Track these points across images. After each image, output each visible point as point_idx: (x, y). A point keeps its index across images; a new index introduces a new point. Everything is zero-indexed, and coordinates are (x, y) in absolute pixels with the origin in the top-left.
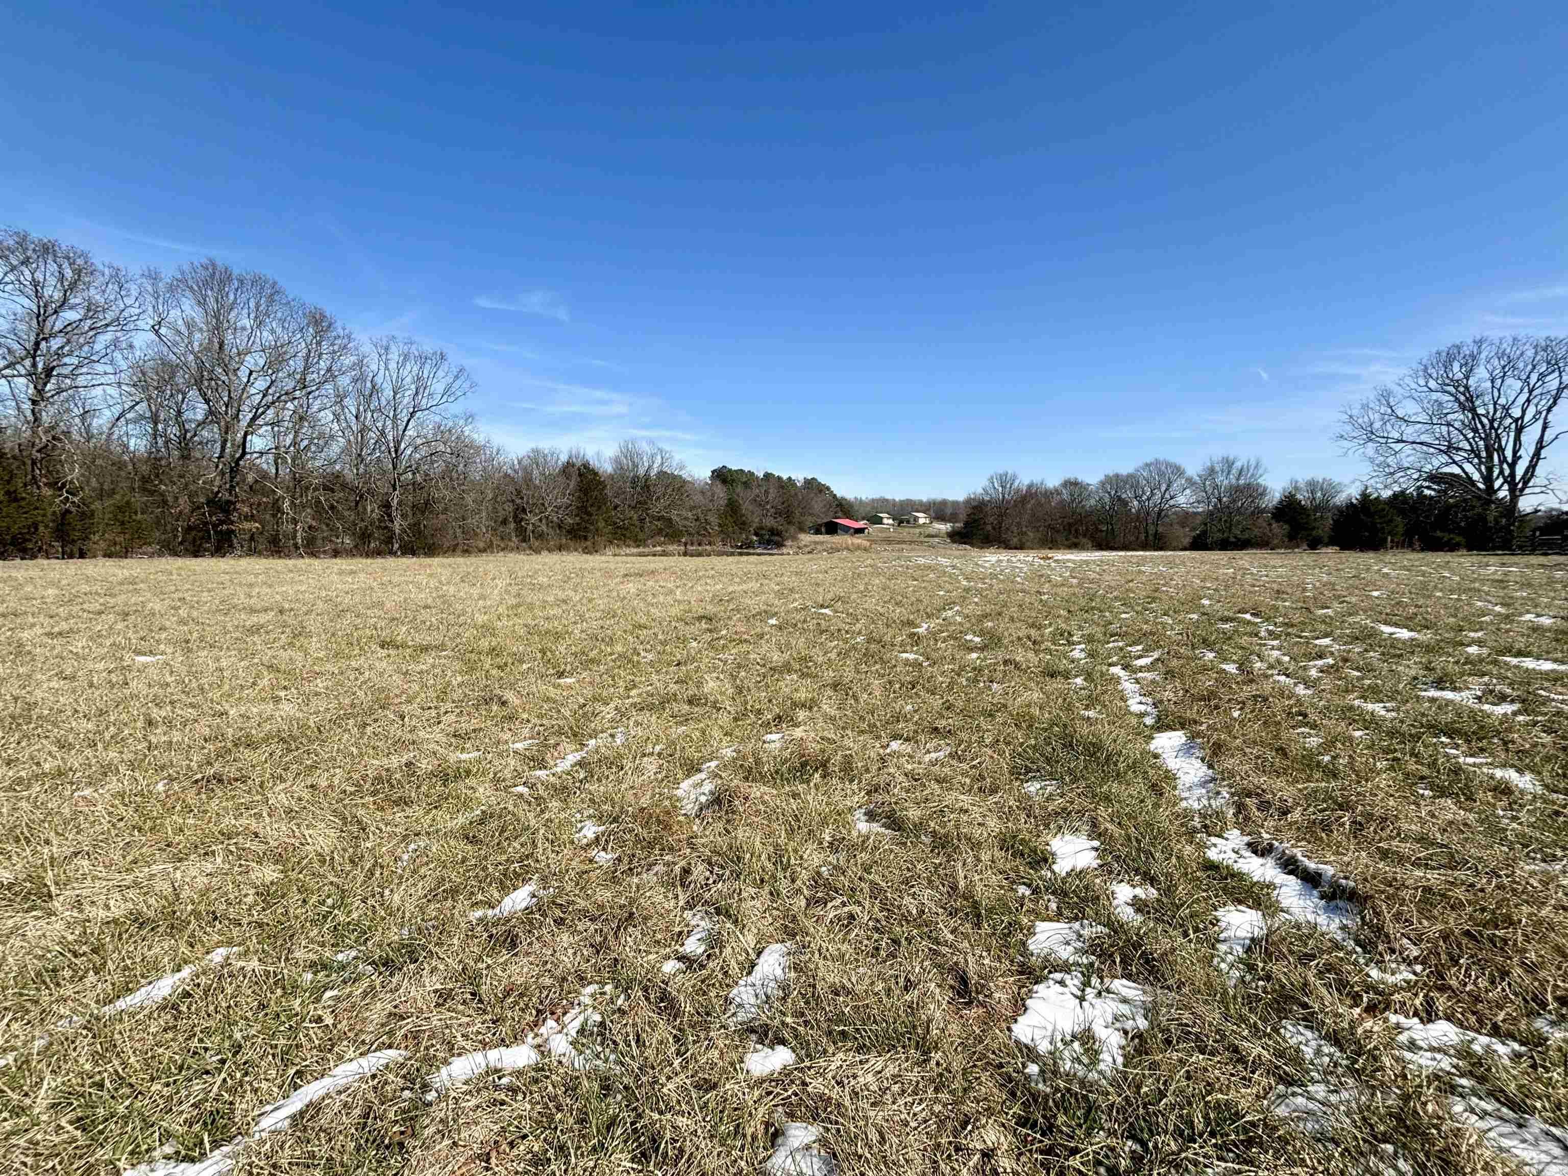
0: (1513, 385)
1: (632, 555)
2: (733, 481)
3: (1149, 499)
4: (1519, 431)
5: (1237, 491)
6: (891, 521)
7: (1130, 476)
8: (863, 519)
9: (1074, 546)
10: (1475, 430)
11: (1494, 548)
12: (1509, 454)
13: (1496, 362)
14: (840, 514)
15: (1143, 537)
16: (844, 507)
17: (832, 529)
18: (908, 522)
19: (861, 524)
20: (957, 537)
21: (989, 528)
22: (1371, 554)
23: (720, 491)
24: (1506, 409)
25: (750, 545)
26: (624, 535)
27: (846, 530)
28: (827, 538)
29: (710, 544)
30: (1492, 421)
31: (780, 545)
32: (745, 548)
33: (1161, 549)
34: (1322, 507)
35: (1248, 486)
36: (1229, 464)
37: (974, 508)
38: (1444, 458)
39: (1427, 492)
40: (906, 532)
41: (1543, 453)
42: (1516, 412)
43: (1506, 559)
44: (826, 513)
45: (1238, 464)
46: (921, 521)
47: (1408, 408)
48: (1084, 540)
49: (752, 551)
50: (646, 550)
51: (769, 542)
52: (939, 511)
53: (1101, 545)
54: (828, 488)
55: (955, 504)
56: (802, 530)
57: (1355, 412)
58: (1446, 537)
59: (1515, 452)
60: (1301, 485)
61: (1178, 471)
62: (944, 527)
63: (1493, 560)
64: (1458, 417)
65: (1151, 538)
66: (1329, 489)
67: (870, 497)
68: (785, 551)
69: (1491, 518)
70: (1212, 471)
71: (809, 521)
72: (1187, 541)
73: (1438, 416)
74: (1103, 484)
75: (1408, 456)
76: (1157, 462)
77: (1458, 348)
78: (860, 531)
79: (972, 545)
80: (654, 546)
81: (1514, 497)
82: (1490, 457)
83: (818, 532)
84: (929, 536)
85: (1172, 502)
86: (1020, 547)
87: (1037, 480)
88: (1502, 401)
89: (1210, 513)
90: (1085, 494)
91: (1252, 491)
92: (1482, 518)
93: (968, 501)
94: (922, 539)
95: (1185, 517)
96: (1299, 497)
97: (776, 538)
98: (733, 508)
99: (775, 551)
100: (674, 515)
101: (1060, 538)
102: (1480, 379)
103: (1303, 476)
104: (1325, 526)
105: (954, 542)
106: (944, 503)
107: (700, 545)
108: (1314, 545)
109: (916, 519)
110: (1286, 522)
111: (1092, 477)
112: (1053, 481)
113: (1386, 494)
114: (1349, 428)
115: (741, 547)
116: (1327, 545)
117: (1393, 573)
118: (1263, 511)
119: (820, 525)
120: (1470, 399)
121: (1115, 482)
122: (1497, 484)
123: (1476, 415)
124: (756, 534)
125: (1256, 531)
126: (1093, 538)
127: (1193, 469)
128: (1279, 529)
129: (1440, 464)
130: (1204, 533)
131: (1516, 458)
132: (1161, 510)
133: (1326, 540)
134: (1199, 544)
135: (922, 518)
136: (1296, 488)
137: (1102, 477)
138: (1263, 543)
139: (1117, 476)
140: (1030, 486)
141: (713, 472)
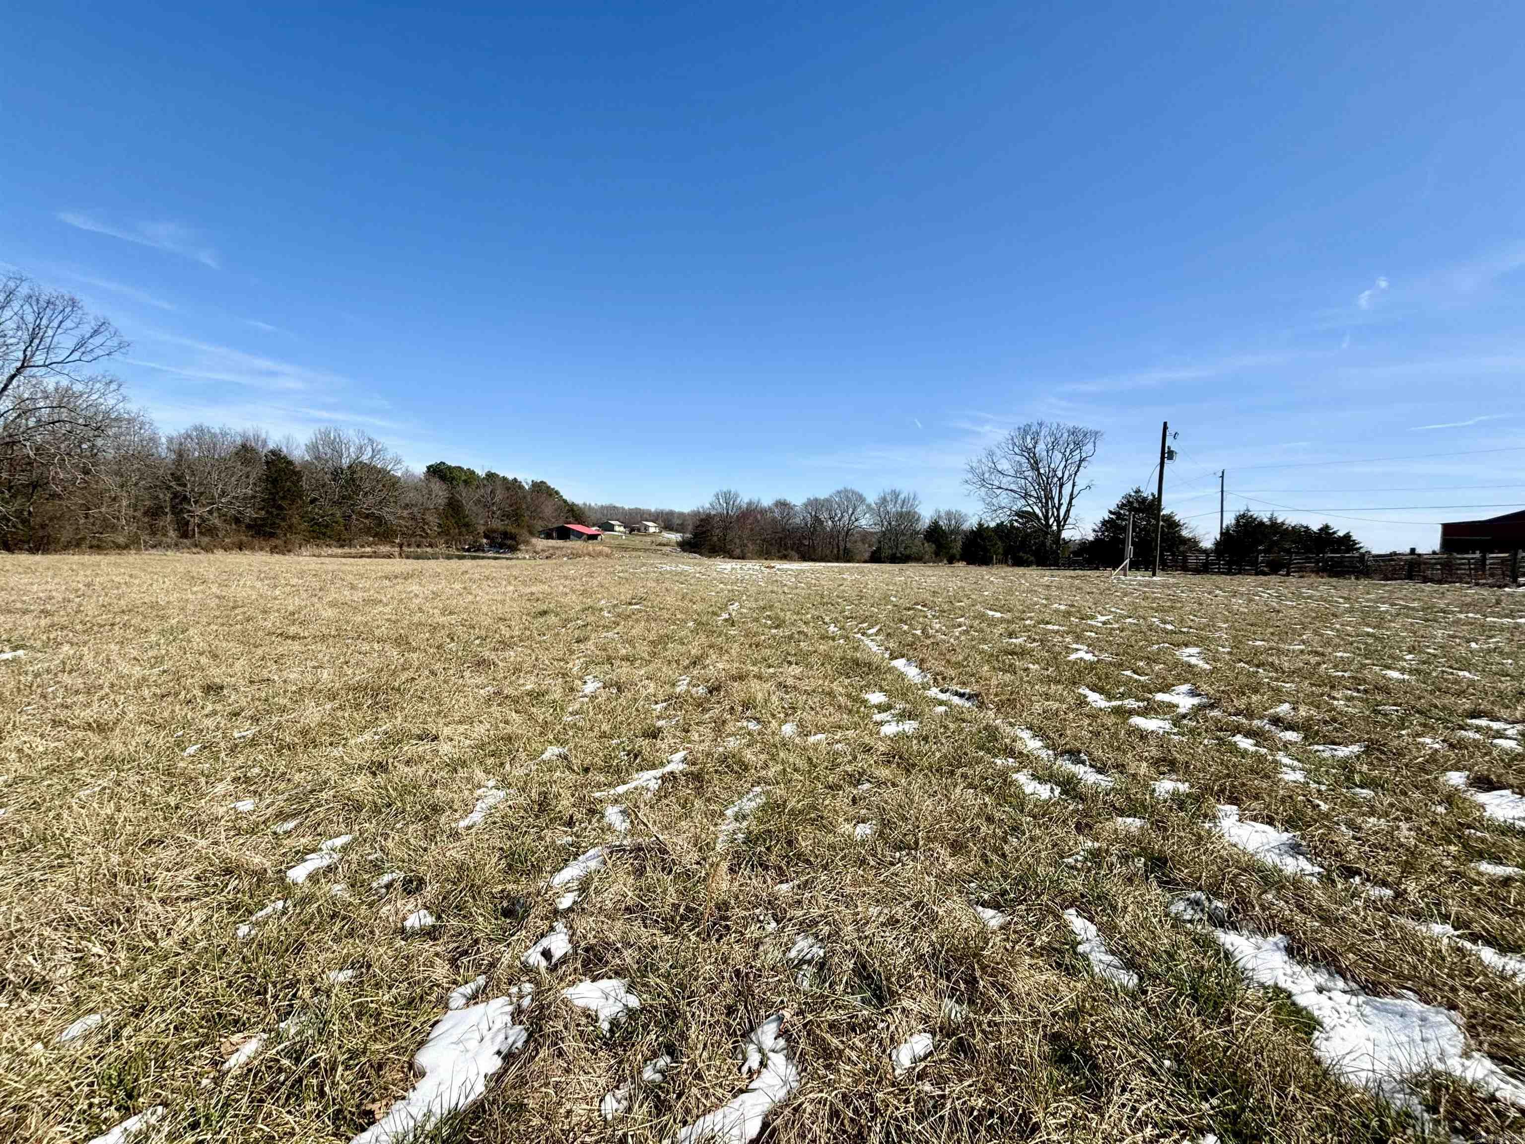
0: (1058, 456)
1: (336, 556)
2: (453, 478)
3: (840, 520)
4: (1061, 486)
5: (901, 515)
6: (622, 529)
7: (827, 500)
8: (594, 525)
9: (784, 557)
10: (1039, 484)
11: (1050, 565)
12: (1056, 501)
13: (1048, 438)
14: (571, 519)
15: (835, 551)
16: (575, 513)
17: (564, 534)
18: (639, 530)
19: (594, 530)
20: (687, 547)
21: (715, 539)
22: (984, 568)
23: (439, 490)
24: (1055, 471)
25: (480, 549)
26: (324, 534)
27: (579, 535)
28: (560, 543)
29: (431, 546)
30: (1048, 478)
31: (513, 549)
32: (475, 550)
33: (849, 561)
34: (956, 531)
35: (908, 513)
36: (896, 495)
37: (702, 520)
38: (1023, 502)
39: (1016, 524)
40: (637, 540)
41: (1074, 502)
42: (1060, 474)
43: (1056, 573)
44: (557, 518)
45: (902, 496)
46: (652, 530)
47: (1004, 465)
48: (793, 553)
49: (481, 554)
50: (353, 551)
51: (501, 546)
52: (668, 521)
53: (804, 558)
54: (557, 493)
55: (681, 515)
56: (532, 534)
57: (974, 465)
58: (1025, 556)
59: (1060, 500)
60: (943, 514)
61: (861, 499)
62: (675, 537)
63: (1048, 573)
64: (1030, 474)
65: (841, 552)
66: (959, 518)
67: (599, 504)
68: (520, 555)
69: (1048, 544)
70: (884, 501)
71: (539, 525)
72: (867, 555)
73: (1019, 473)
74: (806, 505)
75: (1004, 499)
76: (846, 491)
77: (1030, 426)
78: (593, 537)
79: (701, 554)
80: (362, 546)
81: (1059, 531)
82: (1047, 503)
83: (549, 536)
84: (660, 544)
85: (856, 524)
86: (743, 557)
87: (755, 499)
88: (1052, 466)
89: (884, 533)
90: (792, 512)
91: (909, 517)
92: (1043, 544)
93: (696, 514)
94: (654, 547)
95: (865, 536)
96: (941, 523)
97: (509, 542)
98: (454, 507)
99: (508, 555)
100: (386, 513)
101: (774, 550)
102: (1041, 449)
103: (943, 508)
104: (957, 547)
105: (684, 550)
106: (671, 513)
107: (418, 546)
108: (951, 561)
109: (646, 528)
110: (934, 542)
111: (797, 499)
112: (767, 501)
113: (993, 525)
114: (970, 476)
115: (468, 550)
116: (958, 561)
117: (996, 581)
118: (918, 533)
119: (552, 530)
120: (1036, 463)
121: (815, 504)
122: (1051, 522)
123: (1039, 473)
124: (486, 537)
125: (914, 550)
126: (798, 551)
127: (872, 498)
128: (929, 547)
129: (1020, 504)
130: (879, 549)
131: (1060, 505)
132: (849, 530)
133: (958, 557)
134: (875, 558)
135: (652, 528)
136: (939, 517)
137: (805, 500)
138: (918, 559)
139: (816, 500)
140: (750, 504)
141: (429, 468)
